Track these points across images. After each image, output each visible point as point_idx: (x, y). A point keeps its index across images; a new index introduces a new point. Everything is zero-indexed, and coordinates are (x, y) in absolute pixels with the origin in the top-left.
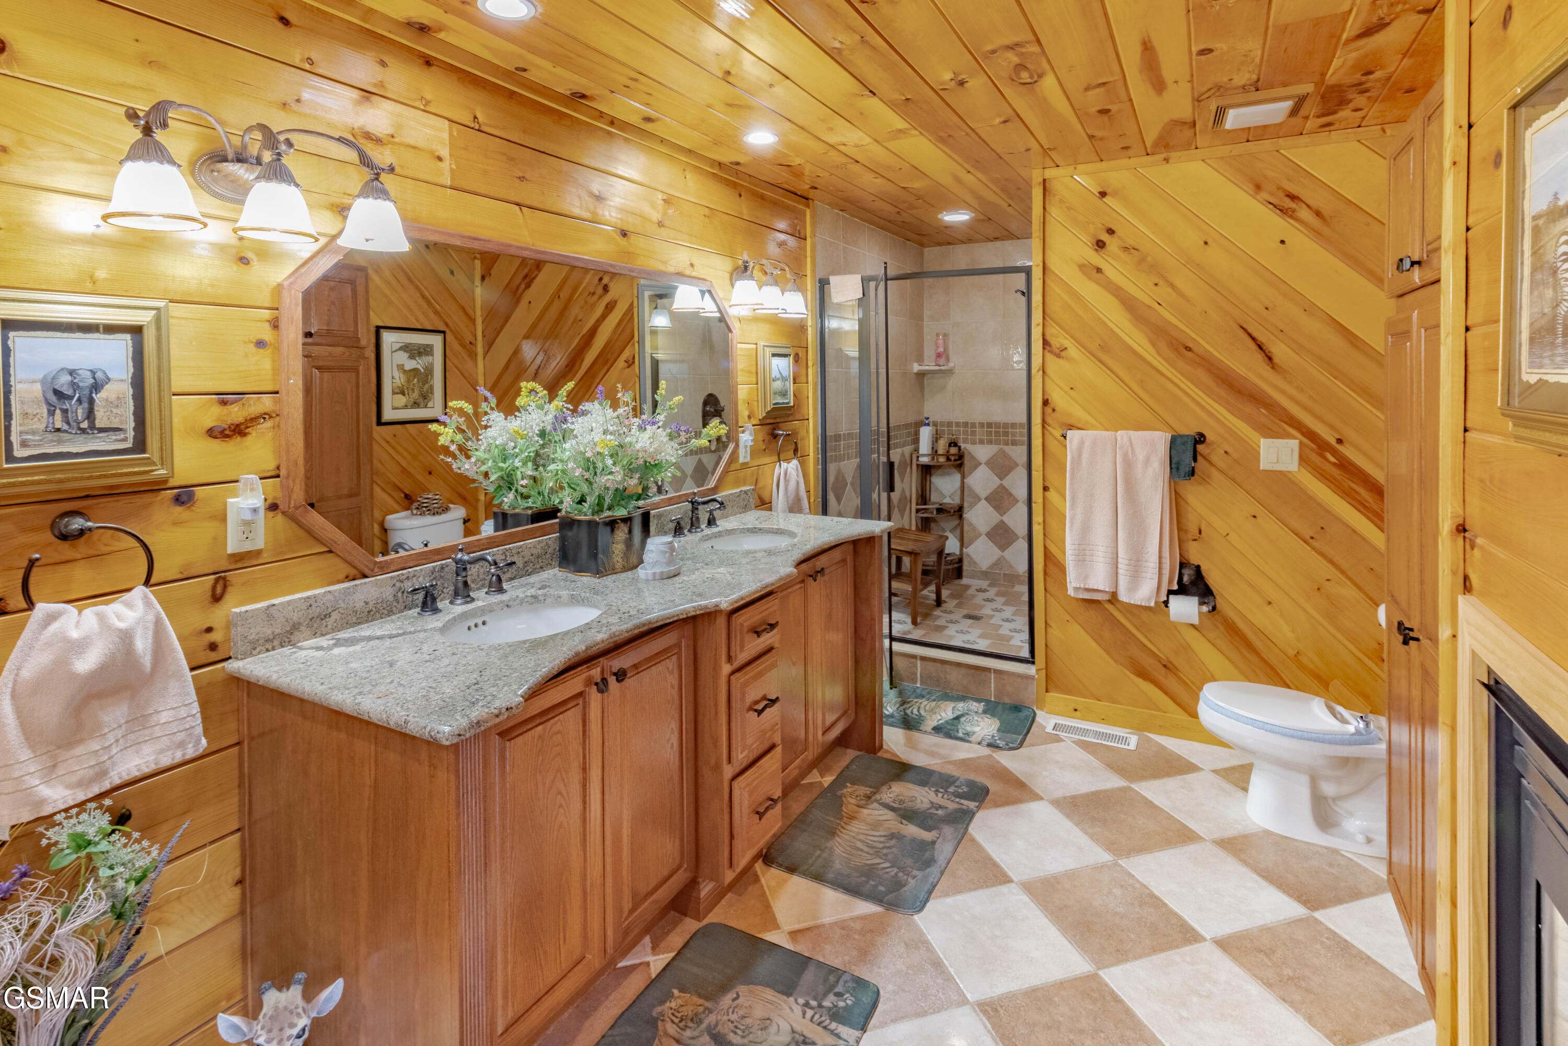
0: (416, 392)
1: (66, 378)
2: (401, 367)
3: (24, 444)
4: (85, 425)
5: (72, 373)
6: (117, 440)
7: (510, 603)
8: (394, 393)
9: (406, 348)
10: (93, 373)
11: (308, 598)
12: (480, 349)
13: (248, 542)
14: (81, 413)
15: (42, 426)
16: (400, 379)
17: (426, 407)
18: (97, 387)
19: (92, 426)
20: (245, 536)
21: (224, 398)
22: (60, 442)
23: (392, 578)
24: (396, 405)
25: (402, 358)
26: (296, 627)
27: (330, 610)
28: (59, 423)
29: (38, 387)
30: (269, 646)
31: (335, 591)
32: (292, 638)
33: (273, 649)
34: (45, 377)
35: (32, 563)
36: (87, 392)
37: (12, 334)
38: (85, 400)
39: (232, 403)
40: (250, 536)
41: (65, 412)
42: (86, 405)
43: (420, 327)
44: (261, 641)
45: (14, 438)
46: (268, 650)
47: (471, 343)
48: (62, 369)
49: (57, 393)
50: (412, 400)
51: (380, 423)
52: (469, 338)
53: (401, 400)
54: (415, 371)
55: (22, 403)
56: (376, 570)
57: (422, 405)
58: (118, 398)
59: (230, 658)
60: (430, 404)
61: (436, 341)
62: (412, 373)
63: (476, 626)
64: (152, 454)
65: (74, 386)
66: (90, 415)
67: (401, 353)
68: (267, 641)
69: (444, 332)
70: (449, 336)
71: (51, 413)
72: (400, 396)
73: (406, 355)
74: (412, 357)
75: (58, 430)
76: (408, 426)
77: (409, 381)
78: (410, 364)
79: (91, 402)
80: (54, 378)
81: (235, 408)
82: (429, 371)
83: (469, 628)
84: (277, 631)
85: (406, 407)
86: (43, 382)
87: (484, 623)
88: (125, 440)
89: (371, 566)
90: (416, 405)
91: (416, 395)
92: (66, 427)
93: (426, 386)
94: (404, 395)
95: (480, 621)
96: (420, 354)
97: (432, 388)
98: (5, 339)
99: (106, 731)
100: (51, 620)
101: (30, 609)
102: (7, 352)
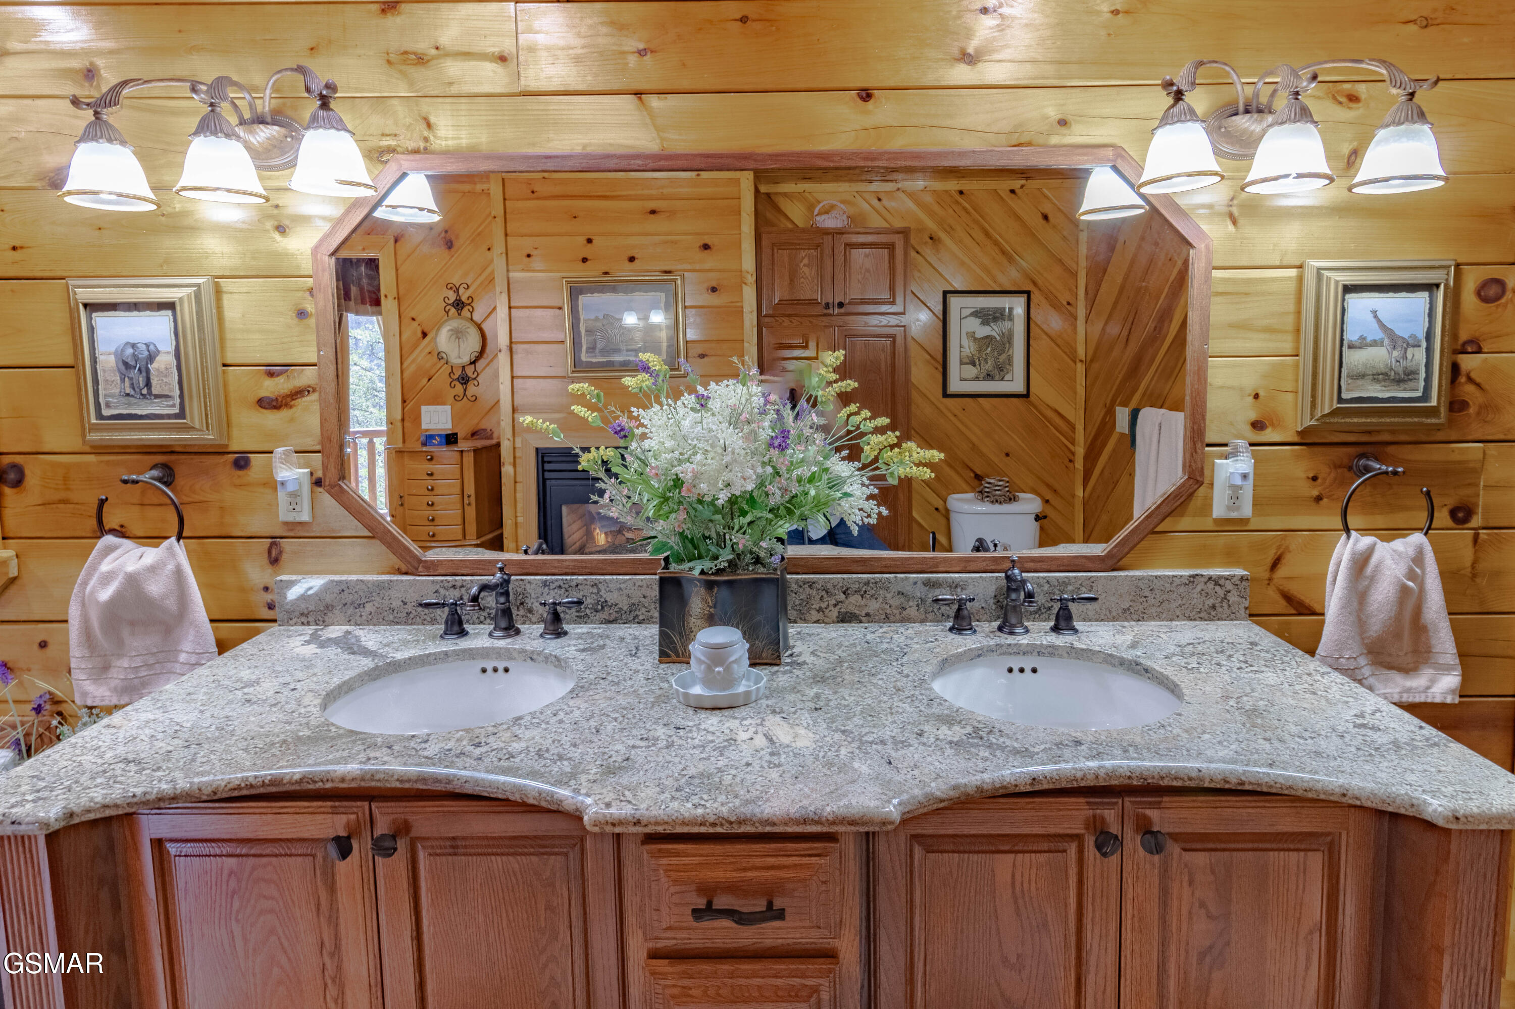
0: (990, 362)
1: (130, 351)
2: (972, 335)
3: (108, 405)
4: (145, 391)
5: (133, 346)
6: (167, 406)
7: (535, 657)
8: (962, 363)
9: (976, 314)
10: (147, 345)
11: (341, 582)
12: (1081, 312)
13: (294, 514)
14: (142, 381)
15: (117, 391)
16: (969, 348)
17: (1002, 379)
18: (151, 358)
19: (150, 393)
20: (292, 507)
21: (272, 370)
22: (130, 405)
23: (433, 582)
24: (964, 376)
25: (974, 325)
26: (329, 607)
27: (364, 600)
28: (128, 390)
29: (112, 358)
30: (304, 619)
31: (369, 581)
32: (326, 618)
33: (308, 624)
34: (116, 350)
35: (102, 502)
36: (144, 363)
37: (94, 315)
38: (143, 369)
39: (278, 375)
40: (298, 508)
41: (131, 379)
42: (144, 374)
43: (998, 289)
44: (297, 614)
45: (101, 400)
46: (303, 624)
47: (1069, 304)
48: (127, 343)
49: (126, 364)
50: (985, 372)
51: (945, 395)
52: (1064, 298)
53: (971, 371)
54: (988, 339)
55: (104, 371)
56: (420, 569)
57: (997, 378)
58: (167, 369)
59: (275, 621)
60: (1007, 378)
61: (1018, 306)
62: (984, 341)
63: (495, 670)
64: (192, 419)
65: (135, 357)
66: (148, 384)
67: (972, 319)
68: (302, 614)
69: (1028, 293)
70: (1036, 297)
71: (123, 380)
72: (971, 367)
73: (978, 321)
74: (985, 323)
75: (128, 395)
76: (981, 400)
77: (980, 351)
78: (983, 331)
79: (148, 371)
80: (123, 351)
81: (281, 380)
82: (1008, 338)
83: (484, 671)
84: (312, 608)
85: (977, 378)
86: (116, 354)
87: (506, 670)
88: (173, 406)
89: (416, 565)
90: (989, 377)
91: (989, 366)
92: (132, 393)
93: (1003, 358)
94: (974, 365)
95: (501, 666)
96: (995, 319)
97: (1010, 360)
98: (89, 320)
99: (134, 653)
100: (110, 550)
101: (100, 538)
102: (92, 329)
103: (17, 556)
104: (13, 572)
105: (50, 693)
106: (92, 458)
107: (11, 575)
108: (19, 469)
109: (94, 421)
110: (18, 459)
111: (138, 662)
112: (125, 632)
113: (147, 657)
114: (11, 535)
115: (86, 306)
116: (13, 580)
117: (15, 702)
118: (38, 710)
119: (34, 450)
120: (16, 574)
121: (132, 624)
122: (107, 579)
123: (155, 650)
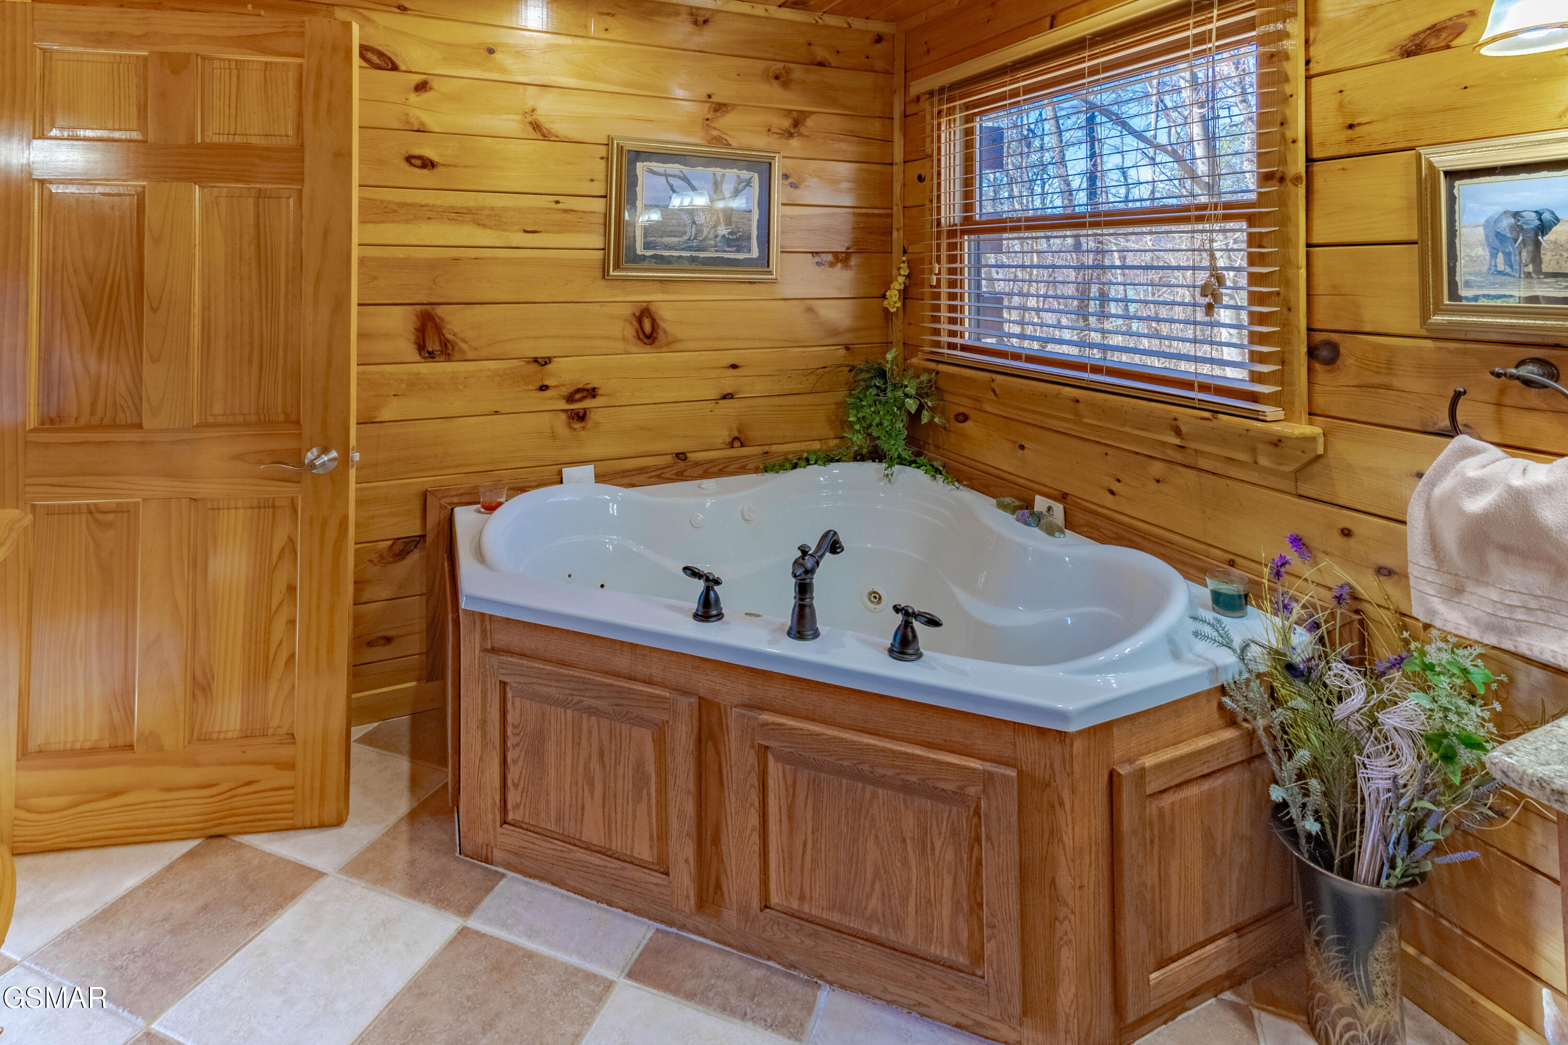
1: (1508, 221)
3: (1469, 284)
5: (1516, 215)
10: (1539, 214)
14: (1525, 256)
18: (1543, 228)
19: (1538, 270)
22: (1501, 284)
28: (1501, 267)
34: (1487, 221)
35: (1458, 395)
36: (1532, 234)
37: (1457, 183)
38: (1530, 242)
41: (1507, 254)
42: (1531, 248)
45: (1458, 277)
48: (1505, 212)
49: (1501, 236)
55: (1467, 247)
65: (1518, 228)
66: (1536, 258)
71: (1494, 256)
75: (1501, 272)
79: (1537, 244)
80: (1497, 221)
86: (1486, 225)
92: (1508, 270)
98: (1450, 189)
99: (1508, 587)
100: (1468, 452)
101: (1452, 437)
102: (1452, 199)
103: (1324, 435)
104: (1320, 450)
105: (1352, 588)
106: (1429, 343)
107: (1319, 453)
108: (1334, 348)
109: (1447, 302)
110: (1335, 337)
111: (1514, 600)
112: (1494, 558)
113: (1526, 598)
114: (1319, 412)
115: (1447, 174)
116: (1320, 456)
117: (1313, 582)
118: (1339, 599)
119: (1353, 329)
120: (1322, 452)
121: (1506, 549)
122: (1476, 487)
123: (1539, 593)
